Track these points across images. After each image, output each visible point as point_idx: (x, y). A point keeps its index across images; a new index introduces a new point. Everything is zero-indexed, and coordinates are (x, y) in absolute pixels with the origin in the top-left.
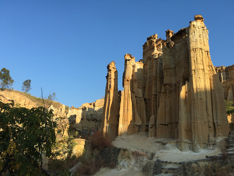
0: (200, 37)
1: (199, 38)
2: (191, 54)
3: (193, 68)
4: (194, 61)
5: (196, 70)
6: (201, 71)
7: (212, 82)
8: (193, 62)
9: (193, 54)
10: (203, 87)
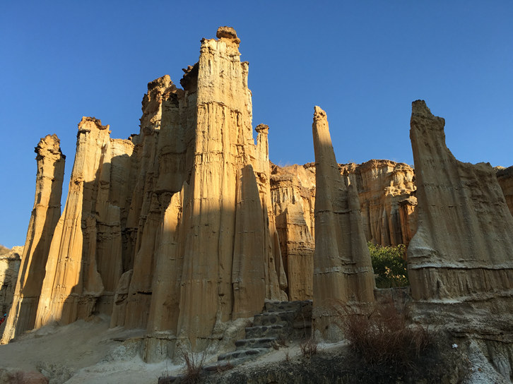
0: (221, 76)
1: (221, 78)
2: (199, 115)
3: (199, 149)
4: (203, 132)
5: (204, 155)
6: (215, 158)
7: (240, 183)
8: (200, 134)
9: (202, 115)
10: (217, 197)
